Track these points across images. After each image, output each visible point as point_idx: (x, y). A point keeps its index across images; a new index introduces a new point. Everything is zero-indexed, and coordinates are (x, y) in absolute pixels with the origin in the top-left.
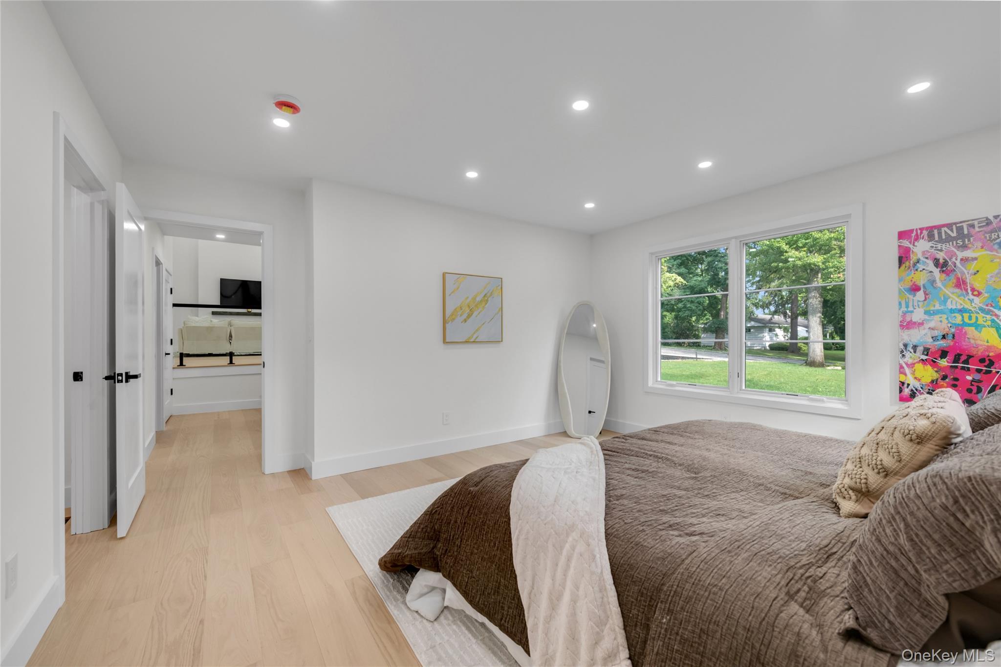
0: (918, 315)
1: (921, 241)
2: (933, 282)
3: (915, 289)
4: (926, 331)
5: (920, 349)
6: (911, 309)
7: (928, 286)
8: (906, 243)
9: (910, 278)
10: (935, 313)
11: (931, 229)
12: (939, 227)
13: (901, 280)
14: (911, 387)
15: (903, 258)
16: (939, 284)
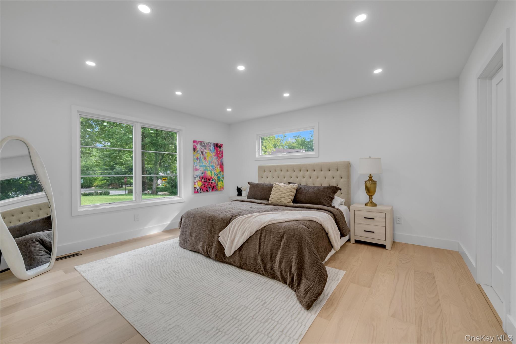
0: (198, 167)
1: (198, 145)
2: (201, 157)
3: (198, 159)
4: (199, 171)
5: (199, 177)
6: (197, 165)
7: (200, 158)
8: (195, 144)
9: (196, 155)
10: (202, 166)
11: (200, 142)
12: (202, 142)
13: (194, 155)
14: (197, 188)
15: (195, 149)
16: (202, 158)
